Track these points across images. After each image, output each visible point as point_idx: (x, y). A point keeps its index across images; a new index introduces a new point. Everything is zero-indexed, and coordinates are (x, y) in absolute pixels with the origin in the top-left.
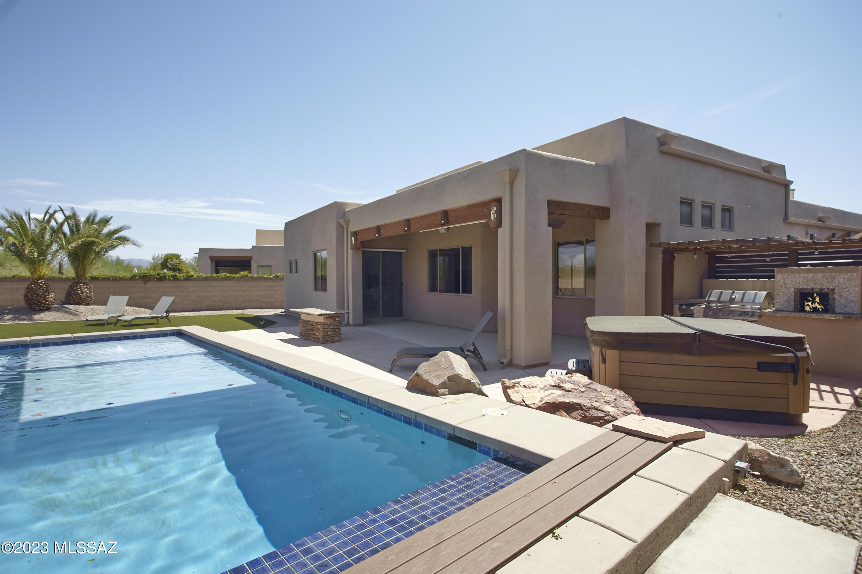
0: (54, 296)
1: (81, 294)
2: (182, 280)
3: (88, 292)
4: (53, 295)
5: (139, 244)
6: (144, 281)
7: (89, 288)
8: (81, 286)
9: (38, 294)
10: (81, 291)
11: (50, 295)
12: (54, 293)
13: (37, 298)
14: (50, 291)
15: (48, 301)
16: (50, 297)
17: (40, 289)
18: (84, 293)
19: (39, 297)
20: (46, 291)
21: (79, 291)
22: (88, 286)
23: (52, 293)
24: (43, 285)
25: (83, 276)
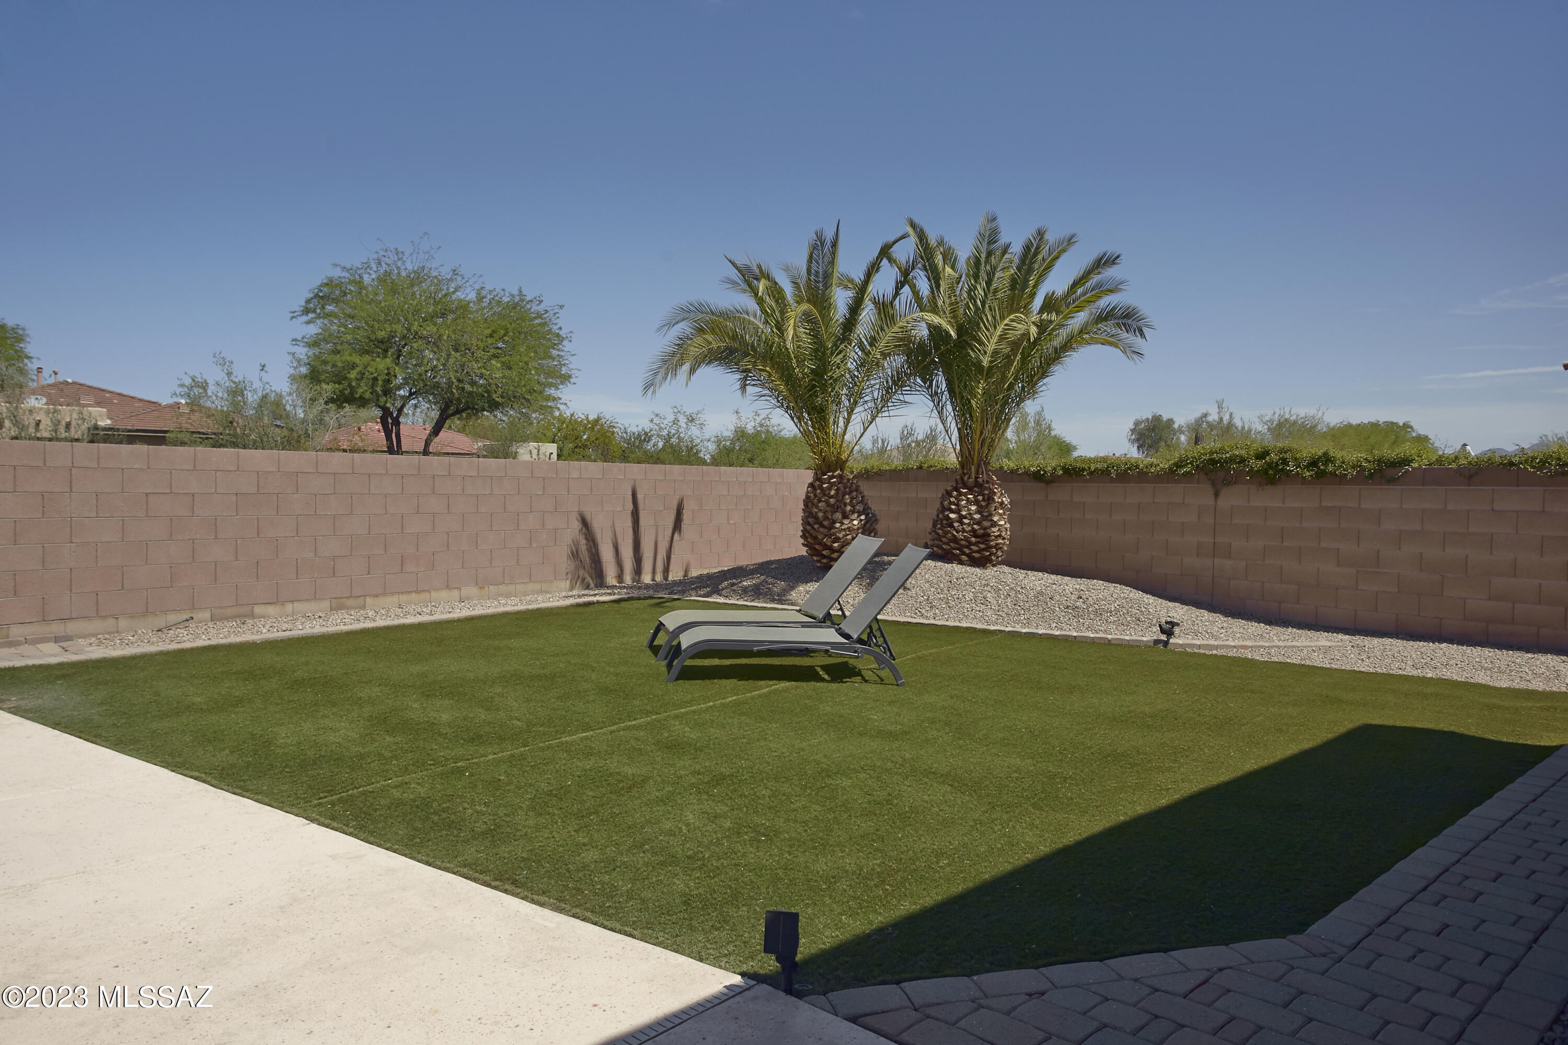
0: (862, 526)
1: (956, 525)
3: (977, 516)
4: (856, 521)
6: (1213, 484)
7: (984, 503)
8: (960, 494)
9: (816, 518)
10: (958, 512)
11: (846, 521)
12: (863, 517)
13: (813, 528)
14: (849, 508)
15: (837, 540)
16: (844, 530)
17: (820, 501)
18: (966, 521)
19: (816, 526)
20: (835, 508)
21: (952, 511)
22: (980, 498)
23: (856, 515)
24: (830, 489)
25: (972, 459)
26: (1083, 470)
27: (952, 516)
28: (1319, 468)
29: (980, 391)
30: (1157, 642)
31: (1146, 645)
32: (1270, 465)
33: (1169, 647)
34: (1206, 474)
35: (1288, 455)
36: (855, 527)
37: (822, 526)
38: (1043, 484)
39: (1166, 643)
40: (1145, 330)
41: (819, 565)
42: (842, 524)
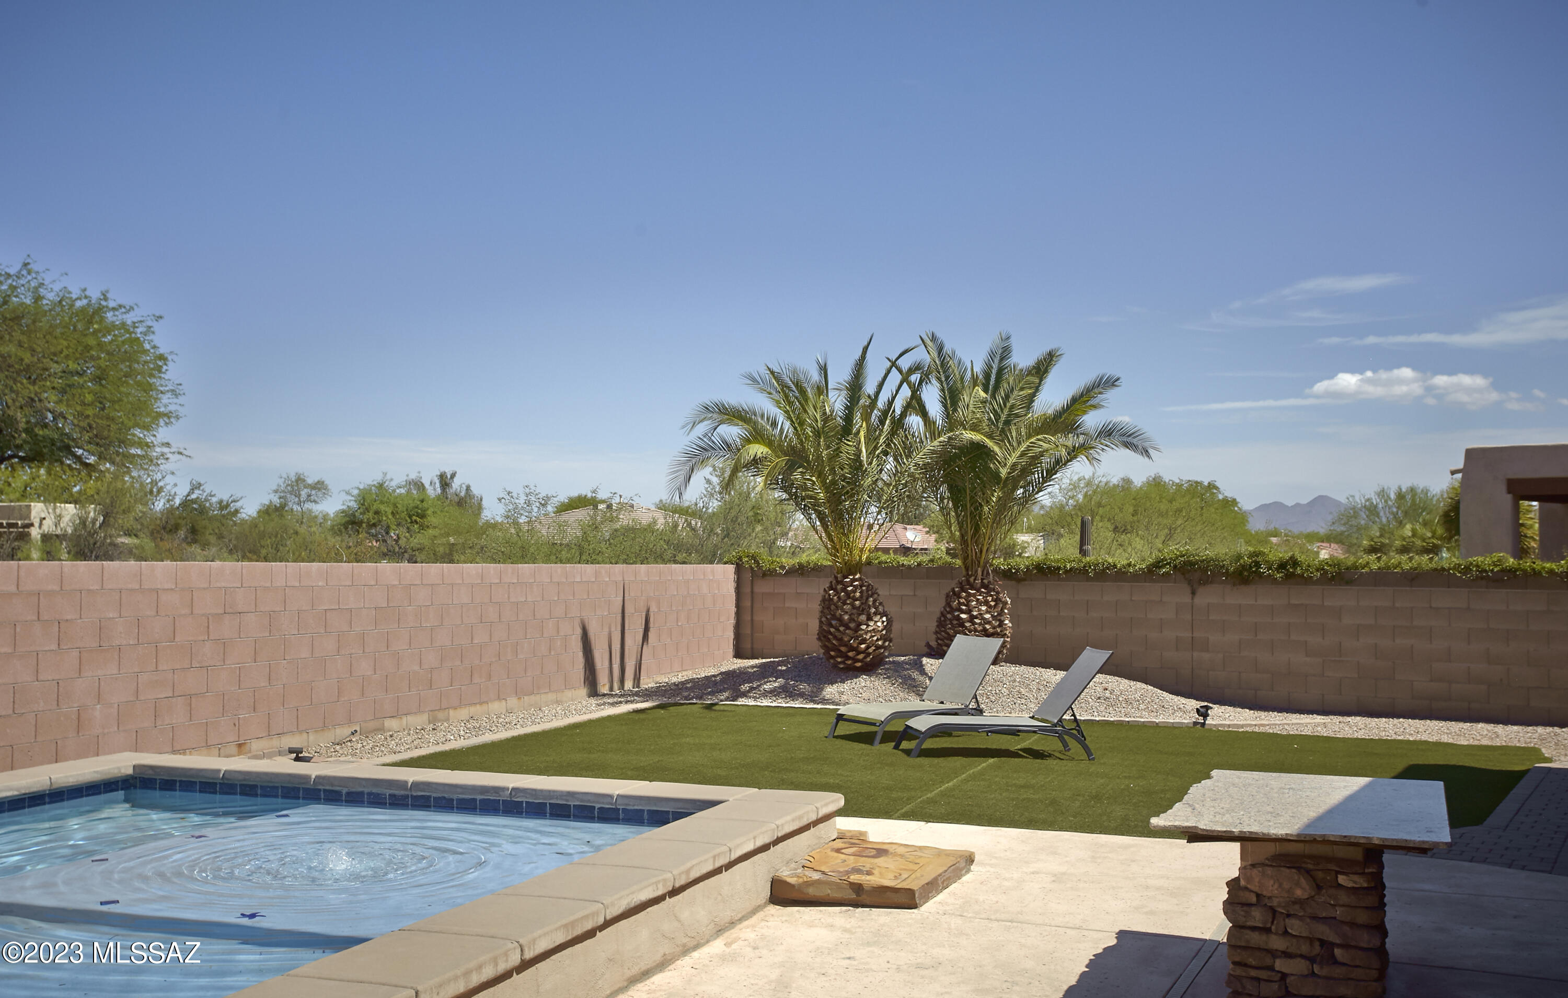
0: (885, 628)
1: (968, 624)
2: (1318, 582)
3: (987, 616)
4: (879, 623)
5: (1146, 444)
6: (1190, 582)
7: (993, 604)
8: (969, 595)
9: (840, 620)
10: (969, 612)
11: (871, 623)
12: (884, 619)
13: (839, 630)
14: (873, 610)
15: (864, 641)
16: (870, 631)
17: (845, 603)
18: (977, 621)
19: (842, 629)
20: (862, 610)
21: (963, 612)
22: (990, 599)
23: (879, 616)
24: (854, 591)
25: (979, 562)
26: (1059, 568)
27: (963, 616)
28: (1288, 570)
29: (994, 499)
30: (1195, 723)
31: (1187, 726)
32: (1243, 566)
33: (1206, 727)
34: (1183, 574)
35: (1260, 559)
36: (880, 629)
37: (848, 628)
38: (1013, 582)
39: (1203, 725)
40: (1151, 451)
41: (842, 666)
42: (868, 626)
